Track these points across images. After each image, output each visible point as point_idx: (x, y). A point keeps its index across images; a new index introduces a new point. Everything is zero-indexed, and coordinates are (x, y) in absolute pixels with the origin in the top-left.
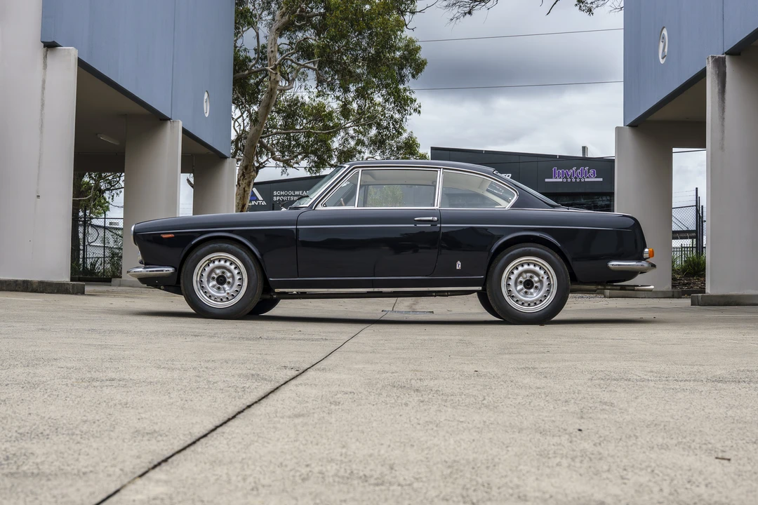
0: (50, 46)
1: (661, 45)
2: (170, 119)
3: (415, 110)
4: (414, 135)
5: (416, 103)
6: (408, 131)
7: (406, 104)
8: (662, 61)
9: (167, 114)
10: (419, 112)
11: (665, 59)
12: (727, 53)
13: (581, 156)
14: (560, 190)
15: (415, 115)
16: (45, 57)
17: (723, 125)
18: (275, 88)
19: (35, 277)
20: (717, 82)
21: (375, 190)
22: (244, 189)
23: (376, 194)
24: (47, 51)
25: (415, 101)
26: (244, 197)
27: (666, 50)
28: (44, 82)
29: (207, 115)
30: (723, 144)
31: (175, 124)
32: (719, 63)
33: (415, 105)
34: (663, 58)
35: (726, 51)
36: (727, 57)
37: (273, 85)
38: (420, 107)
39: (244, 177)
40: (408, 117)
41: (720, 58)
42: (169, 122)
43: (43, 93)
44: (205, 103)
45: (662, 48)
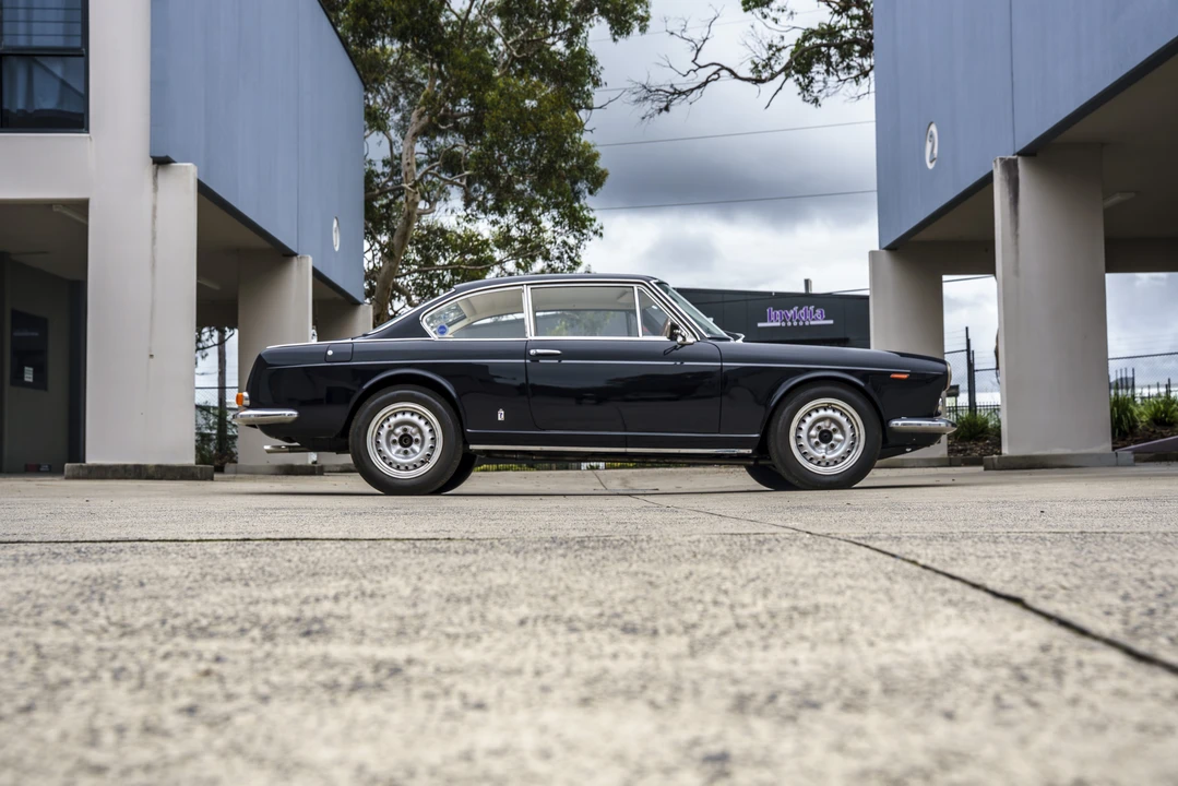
0: (161, 162)
1: (929, 145)
2: (296, 255)
3: (595, 232)
5: (596, 224)
7: (584, 225)
8: (930, 166)
9: (292, 246)
10: (601, 235)
11: (934, 163)
12: (1019, 154)
13: (804, 291)
15: (596, 238)
16: (155, 176)
18: (413, 212)
19: (151, 460)
20: (1007, 190)
24: (157, 168)
25: (595, 220)
27: (936, 151)
28: (155, 208)
29: (337, 249)
30: (1018, 268)
31: (304, 261)
32: (1010, 167)
33: (596, 226)
34: (931, 162)
35: (1018, 150)
36: (1020, 159)
37: (411, 209)
38: (602, 228)
40: (587, 242)
41: (1010, 159)
42: (295, 258)
43: (154, 223)
44: (334, 234)
45: (930, 149)
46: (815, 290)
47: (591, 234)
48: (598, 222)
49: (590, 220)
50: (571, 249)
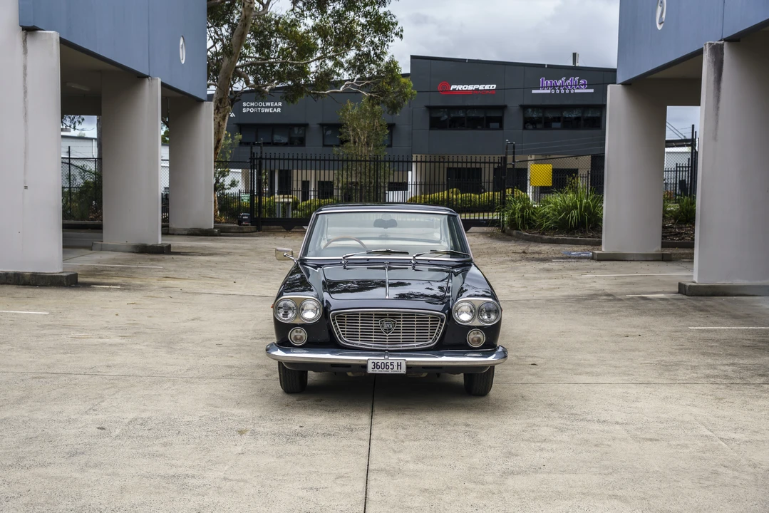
0: (29, 30)
1: (659, 9)
2: (148, 77)
3: (397, 34)
4: (396, 59)
5: (398, 27)
6: (389, 55)
7: (387, 29)
8: (659, 27)
9: (146, 73)
10: (401, 37)
11: (662, 25)
12: (725, 40)
13: (571, 64)
14: (547, 102)
15: (396, 39)
16: (25, 41)
17: (717, 115)
18: (249, 16)
19: (27, 269)
20: (713, 70)
21: (353, 105)
22: (219, 123)
23: (353, 108)
24: (26, 34)
25: (397, 24)
26: (219, 132)
27: (664, 16)
28: (25, 68)
29: (183, 62)
30: (716, 134)
31: (154, 82)
32: (717, 51)
33: (397, 29)
34: (660, 24)
35: (725, 37)
36: (726, 45)
37: (247, 13)
38: (402, 31)
39: (219, 110)
40: (390, 43)
41: (717, 44)
42: (147, 79)
43: (25, 80)
44: (181, 50)
45: (660, 13)
46: (580, 63)
47: (393, 35)
48: (399, 25)
49: (393, 24)
50: (377, 47)
